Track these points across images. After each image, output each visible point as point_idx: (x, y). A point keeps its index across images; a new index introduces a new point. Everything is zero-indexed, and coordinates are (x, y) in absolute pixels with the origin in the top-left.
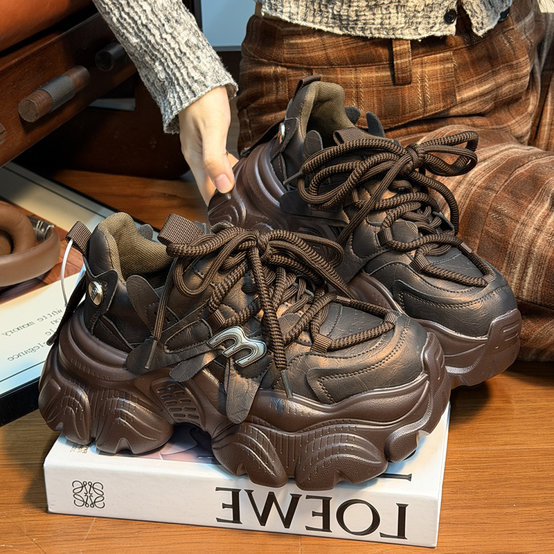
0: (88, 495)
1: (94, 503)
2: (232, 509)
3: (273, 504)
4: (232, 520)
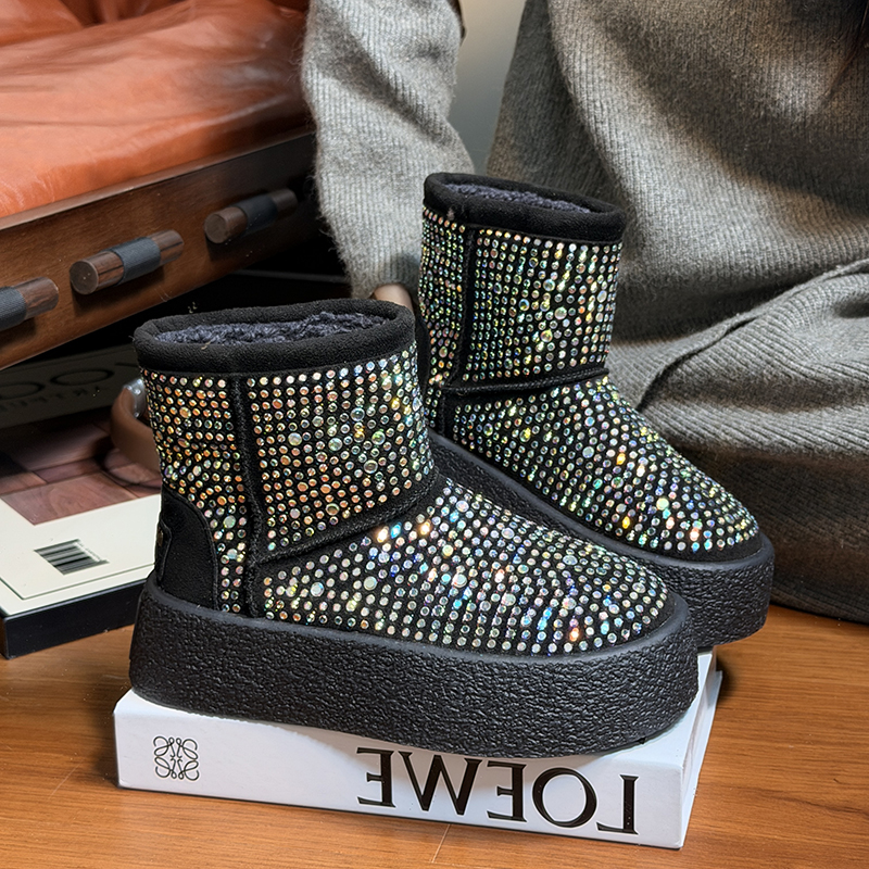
0: (176, 758)
1: (183, 772)
2: (380, 783)
3: (441, 774)
4: (381, 800)
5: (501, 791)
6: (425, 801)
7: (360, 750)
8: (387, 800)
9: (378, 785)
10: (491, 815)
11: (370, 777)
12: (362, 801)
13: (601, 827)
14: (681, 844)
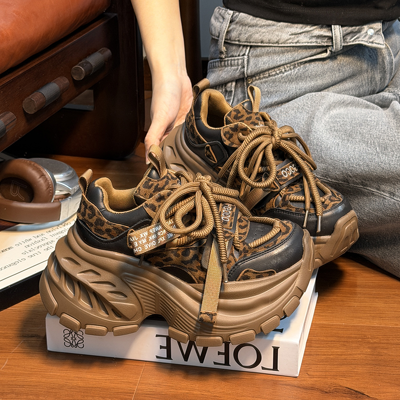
0: (74, 339)
1: (77, 345)
3: (193, 346)
4: (166, 357)
5: (219, 353)
6: (186, 357)
7: (157, 336)
8: (169, 356)
9: (165, 350)
10: (215, 363)
11: (161, 347)
12: (157, 357)
13: (263, 368)
14: (298, 375)
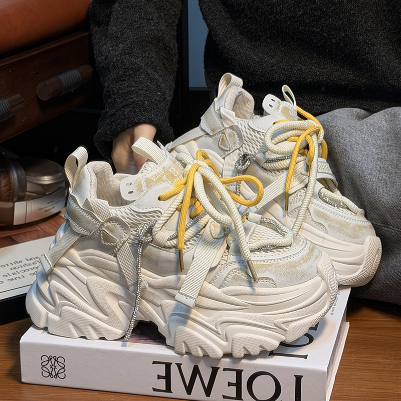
0: (53, 367)
1: (57, 375)
2: (165, 380)
3: (198, 375)
4: (165, 389)
5: (230, 384)
6: (189, 389)
7: (154, 363)
8: (168, 389)
10: (224, 397)
11: (159, 377)
12: (155, 390)
